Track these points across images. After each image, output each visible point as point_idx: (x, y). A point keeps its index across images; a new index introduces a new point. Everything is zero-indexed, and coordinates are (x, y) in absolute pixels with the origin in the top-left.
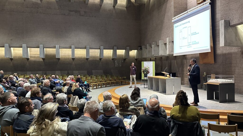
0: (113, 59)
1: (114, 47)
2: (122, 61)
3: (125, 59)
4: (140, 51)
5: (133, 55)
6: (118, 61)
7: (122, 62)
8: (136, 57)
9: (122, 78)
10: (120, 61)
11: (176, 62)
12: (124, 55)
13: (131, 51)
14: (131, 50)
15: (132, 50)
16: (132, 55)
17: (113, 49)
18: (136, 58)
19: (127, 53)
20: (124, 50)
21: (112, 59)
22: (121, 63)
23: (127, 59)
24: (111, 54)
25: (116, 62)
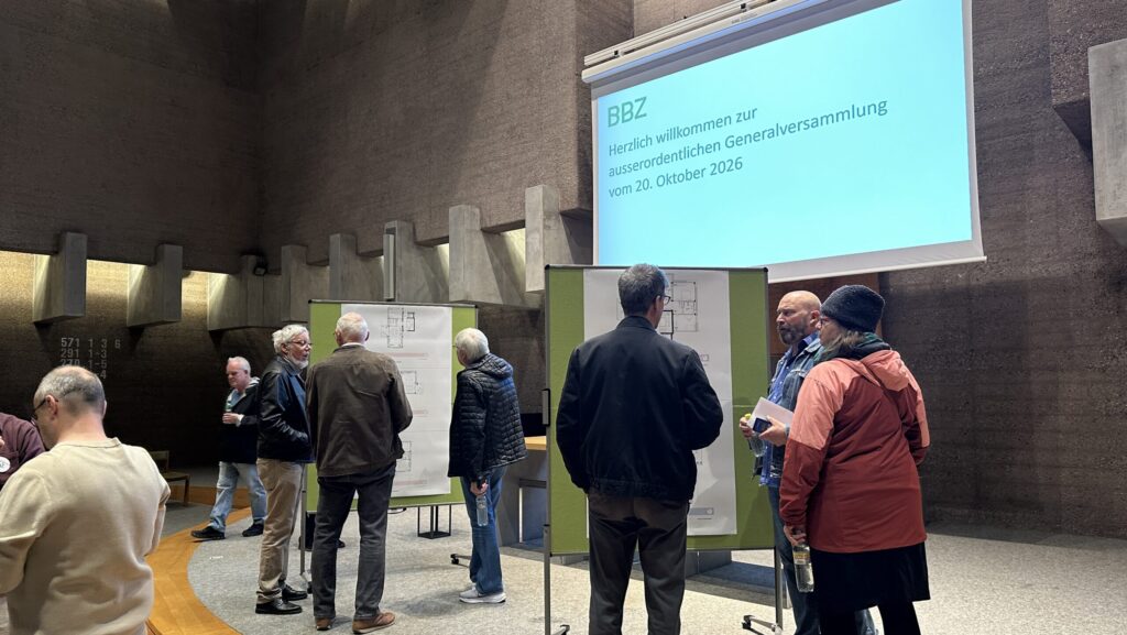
0: (42, 326)
1: (70, 236)
2: (111, 343)
3: (136, 332)
4: (255, 283)
5: (200, 304)
6: (84, 343)
7: (118, 345)
8: (221, 320)
10: (98, 342)
12: (130, 303)
14: (188, 268)
15: (188, 275)
16: (188, 304)
17: (53, 253)
18: (212, 327)
19: (162, 290)
20: (139, 268)
21: (36, 323)
22: (105, 357)
23: (150, 329)
24: (28, 285)
25: (67, 348)
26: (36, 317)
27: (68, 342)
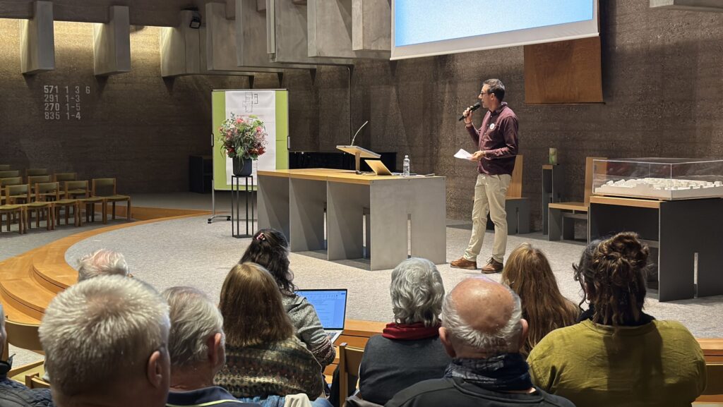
0: (29, 76)
1: (39, 3)
2: (83, 90)
3: (102, 79)
4: (192, 35)
5: (153, 54)
6: (62, 91)
7: (88, 91)
8: (170, 67)
9: (90, 183)
10: (72, 89)
11: (398, 95)
12: (95, 55)
13: (137, 30)
14: (139, 24)
15: (141, 29)
16: (143, 54)
17: (30, 18)
18: (165, 74)
19: (117, 43)
20: (99, 26)
21: (24, 74)
22: (78, 101)
23: (113, 77)
24: (17, 43)
25: (49, 94)
26: (24, 70)
27: (49, 88)
